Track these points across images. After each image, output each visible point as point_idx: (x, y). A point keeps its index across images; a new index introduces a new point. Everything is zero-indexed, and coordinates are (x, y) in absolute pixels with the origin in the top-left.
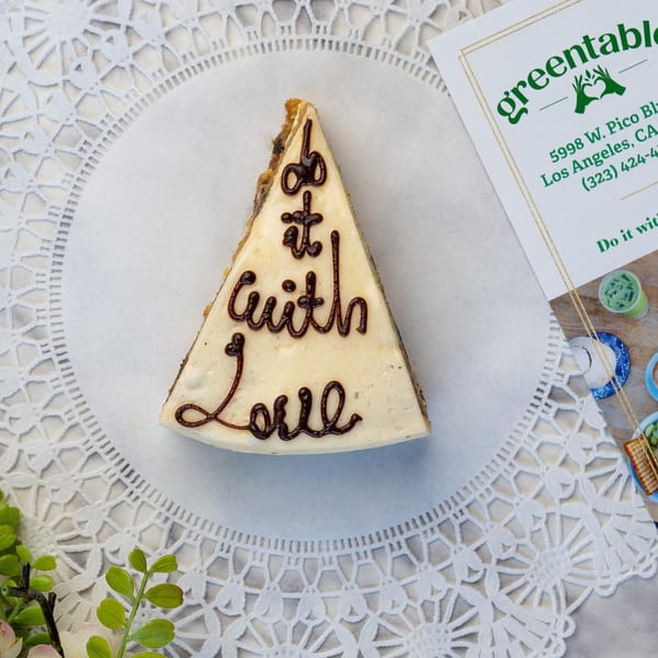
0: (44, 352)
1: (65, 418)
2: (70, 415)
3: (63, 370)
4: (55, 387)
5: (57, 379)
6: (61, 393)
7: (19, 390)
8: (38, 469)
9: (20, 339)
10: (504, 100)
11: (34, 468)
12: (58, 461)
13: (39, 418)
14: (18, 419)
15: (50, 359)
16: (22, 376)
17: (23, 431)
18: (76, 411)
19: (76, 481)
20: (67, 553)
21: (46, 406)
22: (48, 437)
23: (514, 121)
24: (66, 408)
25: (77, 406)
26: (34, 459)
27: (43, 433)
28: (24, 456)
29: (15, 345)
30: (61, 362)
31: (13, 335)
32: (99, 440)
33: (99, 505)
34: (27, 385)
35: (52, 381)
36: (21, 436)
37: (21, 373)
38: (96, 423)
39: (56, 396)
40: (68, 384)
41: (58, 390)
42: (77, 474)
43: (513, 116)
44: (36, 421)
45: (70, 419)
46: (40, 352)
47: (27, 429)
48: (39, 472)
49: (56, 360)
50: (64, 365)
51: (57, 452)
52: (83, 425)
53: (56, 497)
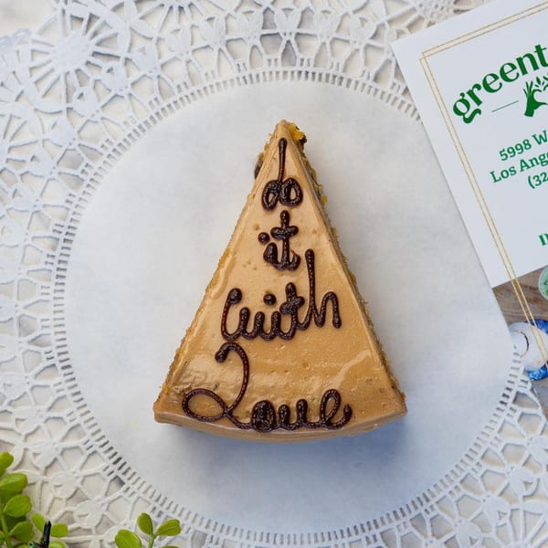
0: (48, 359)
1: (67, 419)
2: (72, 417)
3: (65, 375)
4: (58, 391)
5: (60, 383)
6: (64, 397)
7: (25, 393)
8: (42, 467)
9: (27, 347)
10: (460, 101)
11: (39, 466)
12: (60, 459)
13: (43, 420)
14: (23, 420)
15: (54, 365)
16: (28, 380)
17: (28, 431)
18: (78, 414)
19: (77, 478)
20: (67, 543)
21: (50, 409)
22: (51, 437)
23: (468, 121)
24: (68, 411)
25: (79, 408)
26: (39, 457)
27: (46, 432)
28: (30, 454)
29: (21, 351)
30: (63, 368)
31: (20, 342)
32: (98, 440)
33: (99, 500)
34: (32, 388)
35: (55, 385)
36: (27, 436)
37: (26, 377)
38: (96, 424)
39: (59, 399)
40: (70, 388)
41: (61, 393)
42: (78, 471)
43: (467, 116)
44: (40, 422)
45: (71, 421)
46: (45, 359)
47: (32, 430)
48: (43, 469)
49: (59, 366)
50: (67, 371)
51: (60, 451)
52: (84, 426)
53: (59, 493)
